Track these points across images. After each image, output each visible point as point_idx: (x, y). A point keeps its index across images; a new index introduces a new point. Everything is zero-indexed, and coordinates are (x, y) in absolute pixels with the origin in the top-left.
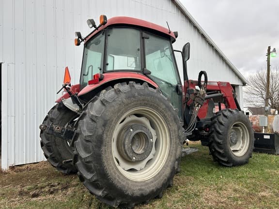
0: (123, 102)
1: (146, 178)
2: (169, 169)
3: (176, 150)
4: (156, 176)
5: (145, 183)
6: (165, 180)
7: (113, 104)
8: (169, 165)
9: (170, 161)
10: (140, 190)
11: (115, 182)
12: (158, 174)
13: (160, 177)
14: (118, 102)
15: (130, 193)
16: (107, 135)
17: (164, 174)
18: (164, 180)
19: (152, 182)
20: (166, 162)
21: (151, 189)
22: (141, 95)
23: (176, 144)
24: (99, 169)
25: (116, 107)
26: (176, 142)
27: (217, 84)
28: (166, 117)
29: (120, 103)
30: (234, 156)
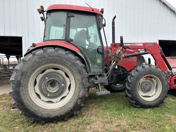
0: (35, 61)
1: (54, 108)
2: (72, 104)
3: (79, 92)
4: (62, 107)
5: (52, 110)
6: (69, 110)
7: (29, 62)
8: (73, 102)
9: (74, 99)
10: (47, 114)
11: (29, 108)
12: (64, 106)
13: (64, 108)
14: (32, 61)
15: (40, 115)
16: (24, 81)
17: (68, 107)
18: (67, 110)
19: (58, 111)
20: (71, 100)
21: (56, 115)
22: (50, 56)
23: (79, 88)
24: (18, 100)
25: (30, 64)
26: (79, 87)
27: (142, 45)
28: (72, 70)
29: (33, 62)
30: (142, 100)
